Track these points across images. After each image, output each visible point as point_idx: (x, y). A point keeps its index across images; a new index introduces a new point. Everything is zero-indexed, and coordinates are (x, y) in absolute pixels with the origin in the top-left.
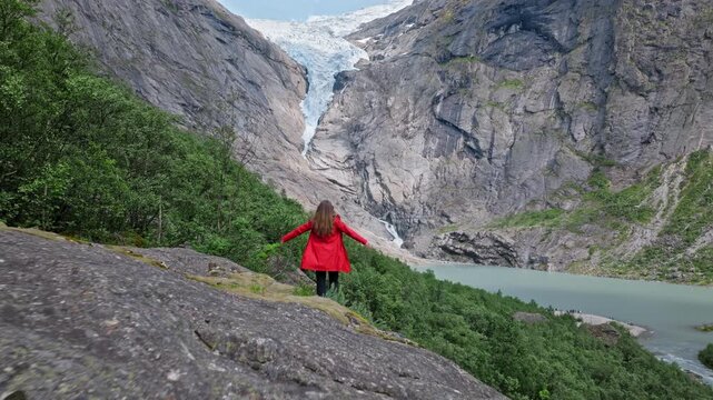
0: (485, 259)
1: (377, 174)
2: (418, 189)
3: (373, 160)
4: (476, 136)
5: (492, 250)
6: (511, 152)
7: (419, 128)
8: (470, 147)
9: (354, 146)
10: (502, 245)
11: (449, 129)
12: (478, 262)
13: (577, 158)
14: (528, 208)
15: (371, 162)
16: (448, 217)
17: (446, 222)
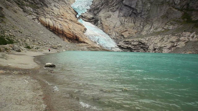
0: (135, 50)
1: (101, 23)
2: (114, 27)
3: (100, 19)
4: (137, 9)
5: (137, 46)
6: (149, 12)
7: (117, 8)
8: (134, 13)
9: (95, 15)
10: (142, 44)
11: (127, 8)
12: (131, 51)
13: (176, 10)
14: (155, 31)
15: (100, 20)
16: (123, 36)
17: (123, 38)
